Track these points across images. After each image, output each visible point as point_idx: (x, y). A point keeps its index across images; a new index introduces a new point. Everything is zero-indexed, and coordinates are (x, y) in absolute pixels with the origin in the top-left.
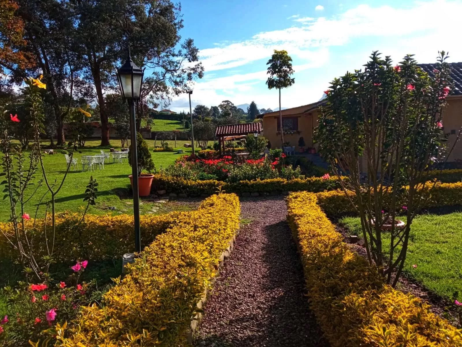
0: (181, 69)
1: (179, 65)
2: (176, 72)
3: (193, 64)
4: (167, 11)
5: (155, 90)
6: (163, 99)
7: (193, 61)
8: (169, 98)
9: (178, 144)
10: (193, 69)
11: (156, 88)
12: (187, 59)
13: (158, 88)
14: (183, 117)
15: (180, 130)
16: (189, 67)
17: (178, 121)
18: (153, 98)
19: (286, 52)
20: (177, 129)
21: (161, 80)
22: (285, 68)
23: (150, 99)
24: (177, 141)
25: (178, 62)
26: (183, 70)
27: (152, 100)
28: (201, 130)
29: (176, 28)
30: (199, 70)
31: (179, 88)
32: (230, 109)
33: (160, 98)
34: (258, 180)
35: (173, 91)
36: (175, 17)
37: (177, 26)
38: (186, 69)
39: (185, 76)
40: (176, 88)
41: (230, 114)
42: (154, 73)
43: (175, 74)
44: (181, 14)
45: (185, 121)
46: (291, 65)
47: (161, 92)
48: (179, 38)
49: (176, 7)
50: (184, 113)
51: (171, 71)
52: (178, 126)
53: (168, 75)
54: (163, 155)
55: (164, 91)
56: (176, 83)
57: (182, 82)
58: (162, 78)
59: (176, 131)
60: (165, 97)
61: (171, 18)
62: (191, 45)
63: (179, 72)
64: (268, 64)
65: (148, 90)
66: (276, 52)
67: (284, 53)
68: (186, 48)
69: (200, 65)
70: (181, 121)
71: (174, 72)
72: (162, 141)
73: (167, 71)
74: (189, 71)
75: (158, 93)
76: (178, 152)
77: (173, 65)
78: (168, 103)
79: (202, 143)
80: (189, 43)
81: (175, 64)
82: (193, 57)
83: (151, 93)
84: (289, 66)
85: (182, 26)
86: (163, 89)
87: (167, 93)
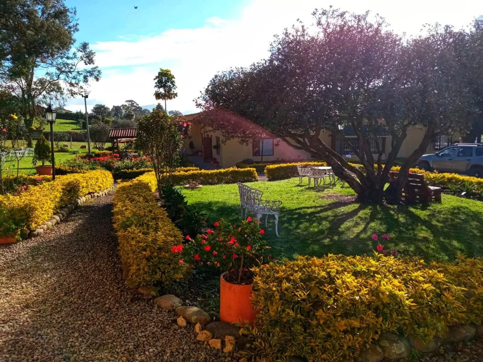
0: (76, 70)
1: (74, 67)
2: (71, 73)
3: (89, 67)
4: (61, 14)
5: (49, 90)
6: (57, 99)
7: (90, 64)
8: (63, 98)
9: (74, 145)
10: (89, 72)
11: (50, 88)
12: (83, 62)
13: (52, 89)
14: (80, 117)
15: (77, 131)
16: (85, 70)
17: (74, 121)
18: (46, 99)
19: (170, 71)
20: (72, 129)
21: (55, 80)
22: (169, 84)
23: (43, 99)
24: (72, 142)
25: (73, 64)
26: (78, 72)
27: (45, 100)
28: (98, 132)
29: (71, 31)
30: (96, 73)
31: (75, 90)
32: (134, 110)
33: (54, 98)
34: (135, 169)
35: (68, 92)
36: (71, 21)
37: (72, 29)
38: (82, 71)
39: (81, 78)
40: (71, 90)
41: (133, 115)
42: (47, 74)
43: (70, 75)
44: (76, 18)
45: (82, 121)
46: (174, 82)
47: (55, 93)
48: (75, 41)
49: (71, 11)
50: (80, 112)
51: (66, 72)
52: (74, 126)
53: (62, 76)
54: (58, 155)
55: (58, 92)
56: (71, 84)
57: (77, 84)
58: (56, 79)
59: (71, 132)
60: (59, 97)
61: (66, 21)
62: (86, 48)
63: (74, 74)
64: (155, 79)
65: (40, 90)
66: (161, 70)
67: (168, 71)
68: (81, 51)
69: (97, 69)
70: (78, 121)
71: (69, 73)
72: (57, 142)
73: (61, 72)
74: (85, 74)
75: (52, 93)
76: (74, 153)
77: (68, 67)
78: (62, 103)
79: (99, 145)
80: (85, 46)
81: (70, 66)
82: (89, 60)
83: (44, 93)
84: (172, 82)
85: (78, 30)
86: (58, 90)
87: (62, 93)
